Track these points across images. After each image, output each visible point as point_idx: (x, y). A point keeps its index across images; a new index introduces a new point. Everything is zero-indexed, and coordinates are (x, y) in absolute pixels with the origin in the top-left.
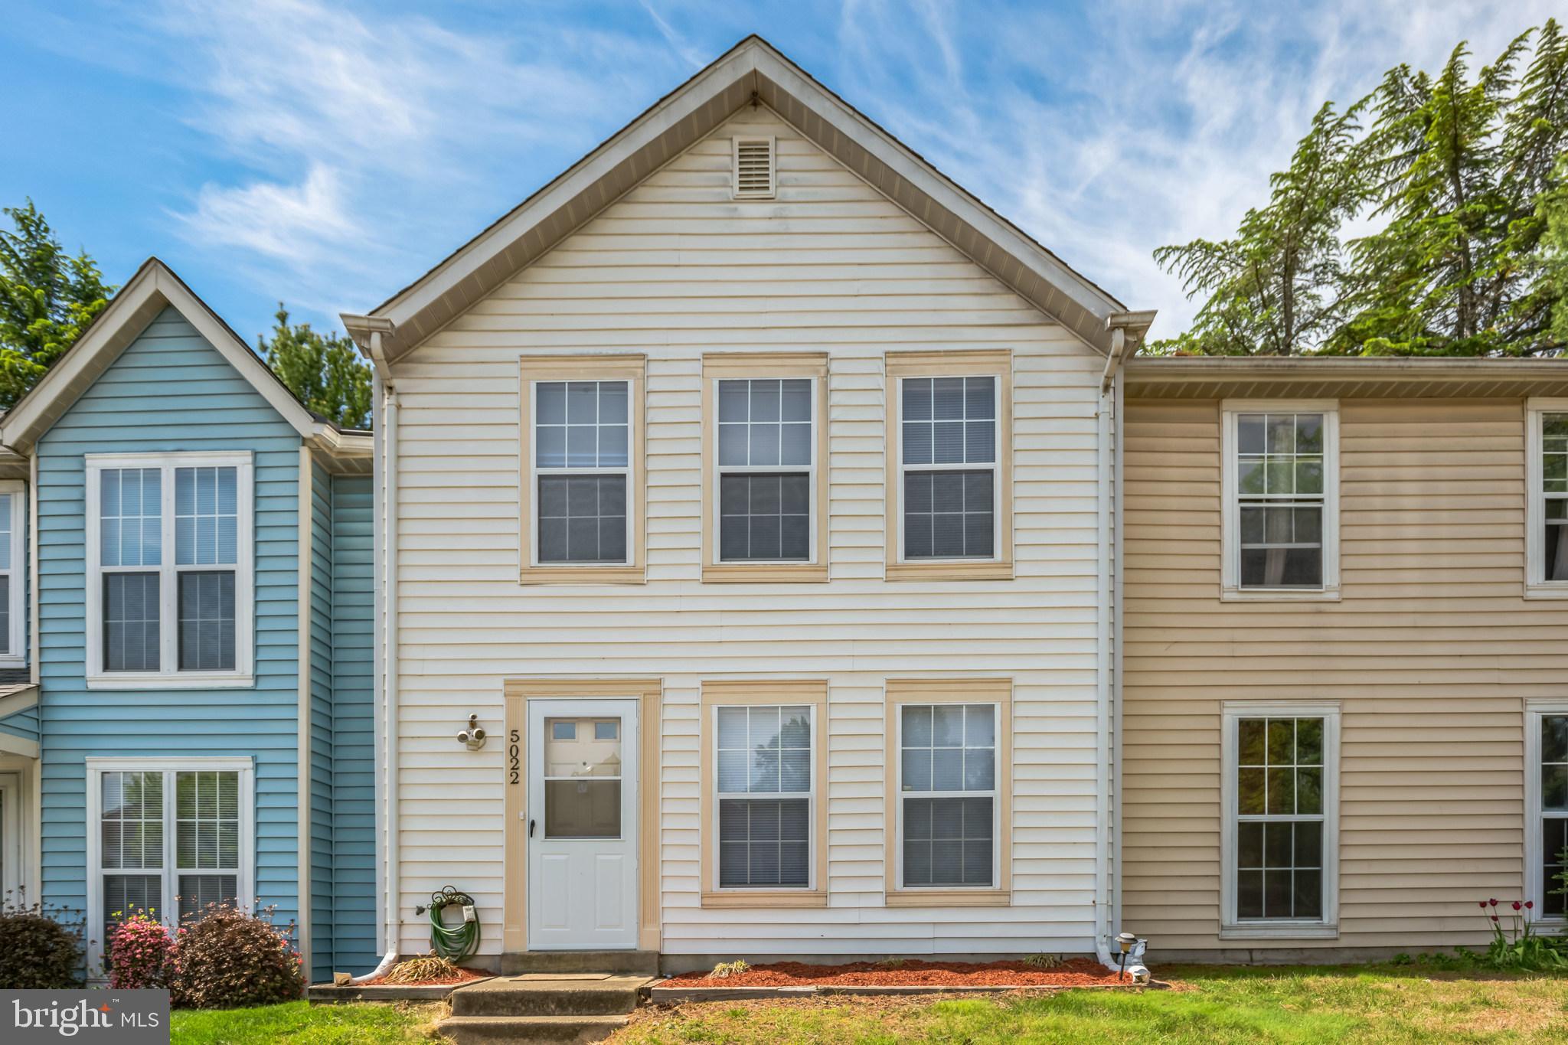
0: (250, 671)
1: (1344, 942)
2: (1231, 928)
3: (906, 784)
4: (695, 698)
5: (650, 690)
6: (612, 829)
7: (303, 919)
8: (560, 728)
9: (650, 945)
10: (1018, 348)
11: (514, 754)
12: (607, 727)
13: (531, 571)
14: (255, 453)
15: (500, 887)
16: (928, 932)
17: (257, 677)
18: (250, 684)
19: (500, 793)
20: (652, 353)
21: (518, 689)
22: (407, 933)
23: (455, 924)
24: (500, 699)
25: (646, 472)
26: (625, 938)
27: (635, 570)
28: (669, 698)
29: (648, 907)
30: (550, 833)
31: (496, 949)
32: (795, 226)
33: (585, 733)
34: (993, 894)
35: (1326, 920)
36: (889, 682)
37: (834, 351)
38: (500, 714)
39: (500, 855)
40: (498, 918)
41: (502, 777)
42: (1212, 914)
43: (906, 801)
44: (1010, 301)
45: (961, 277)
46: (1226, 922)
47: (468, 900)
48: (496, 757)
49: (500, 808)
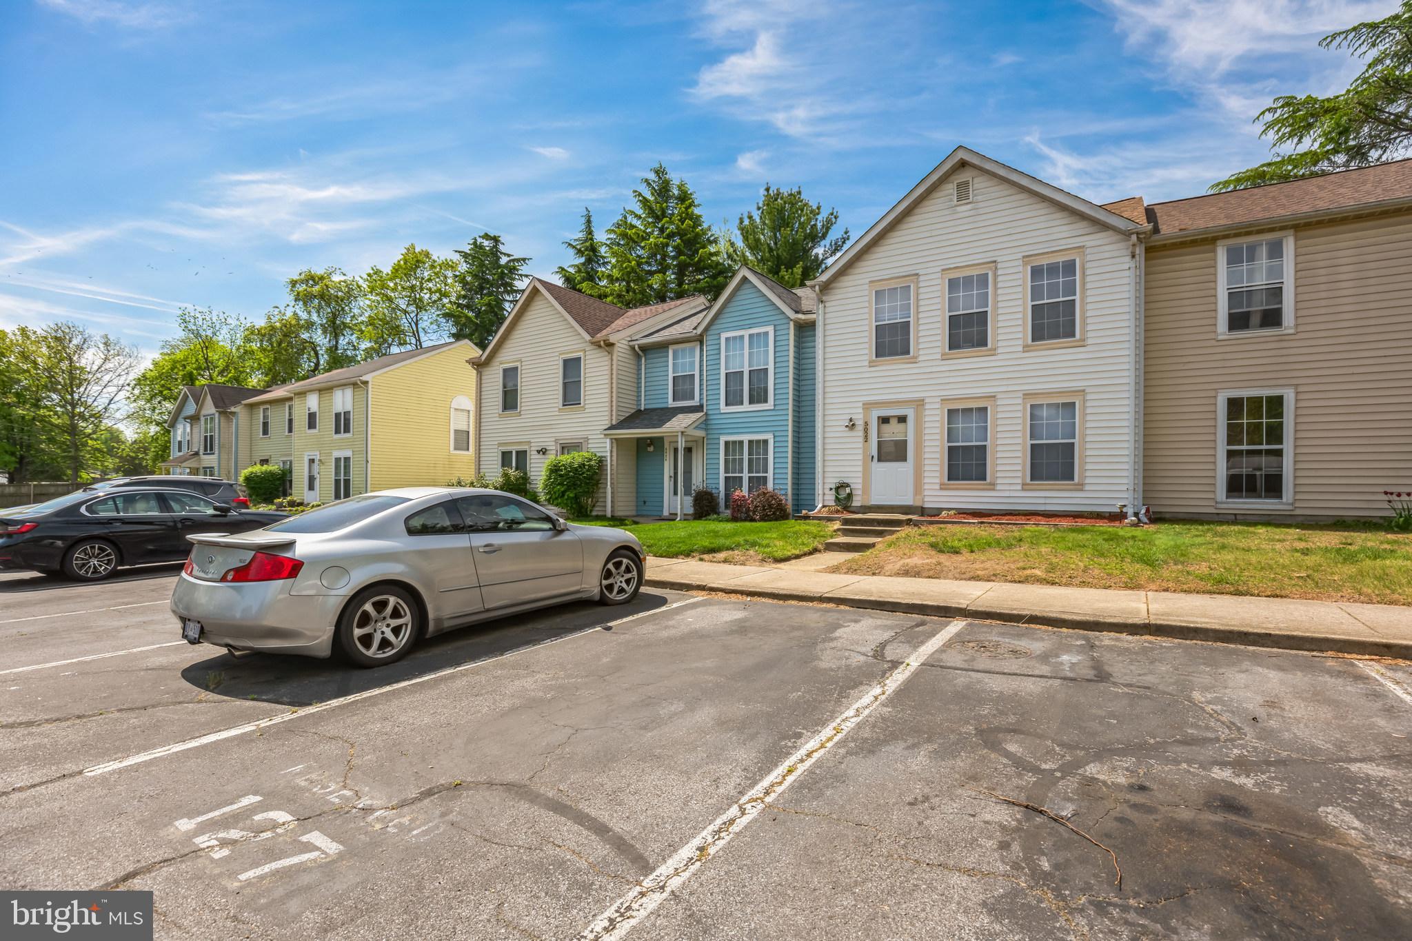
0: (772, 403)
2: (1222, 503)
3: (1032, 437)
4: (937, 406)
5: (920, 404)
6: (903, 458)
7: (790, 492)
8: (885, 420)
9: (918, 504)
10: (1088, 244)
11: (866, 431)
12: (902, 419)
13: (873, 361)
14: (775, 326)
15: (860, 481)
16: (1042, 501)
17: (775, 405)
18: (772, 408)
19: (861, 445)
20: (921, 272)
21: (868, 406)
22: (827, 497)
23: (843, 495)
24: (861, 411)
25: (918, 319)
26: (908, 500)
27: (914, 357)
28: (927, 406)
29: (918, 487)
30: (879, 460)
31: (859, 504)
32: (981, 211)
33: (894, 422)
34: (1074, 485)
36: (1024, 395)
37: (999, 259)
38: (861, 416)
39: (860, 469)
40: (859, 492)
41: (861, 440)
42: (1210, 495)
43: (1032, 445)
44: (1084, 224)
45: (1059, 218)
46: (1219, 500)
47: (848, 485)
48: (859, 432)
49: (861, 451)
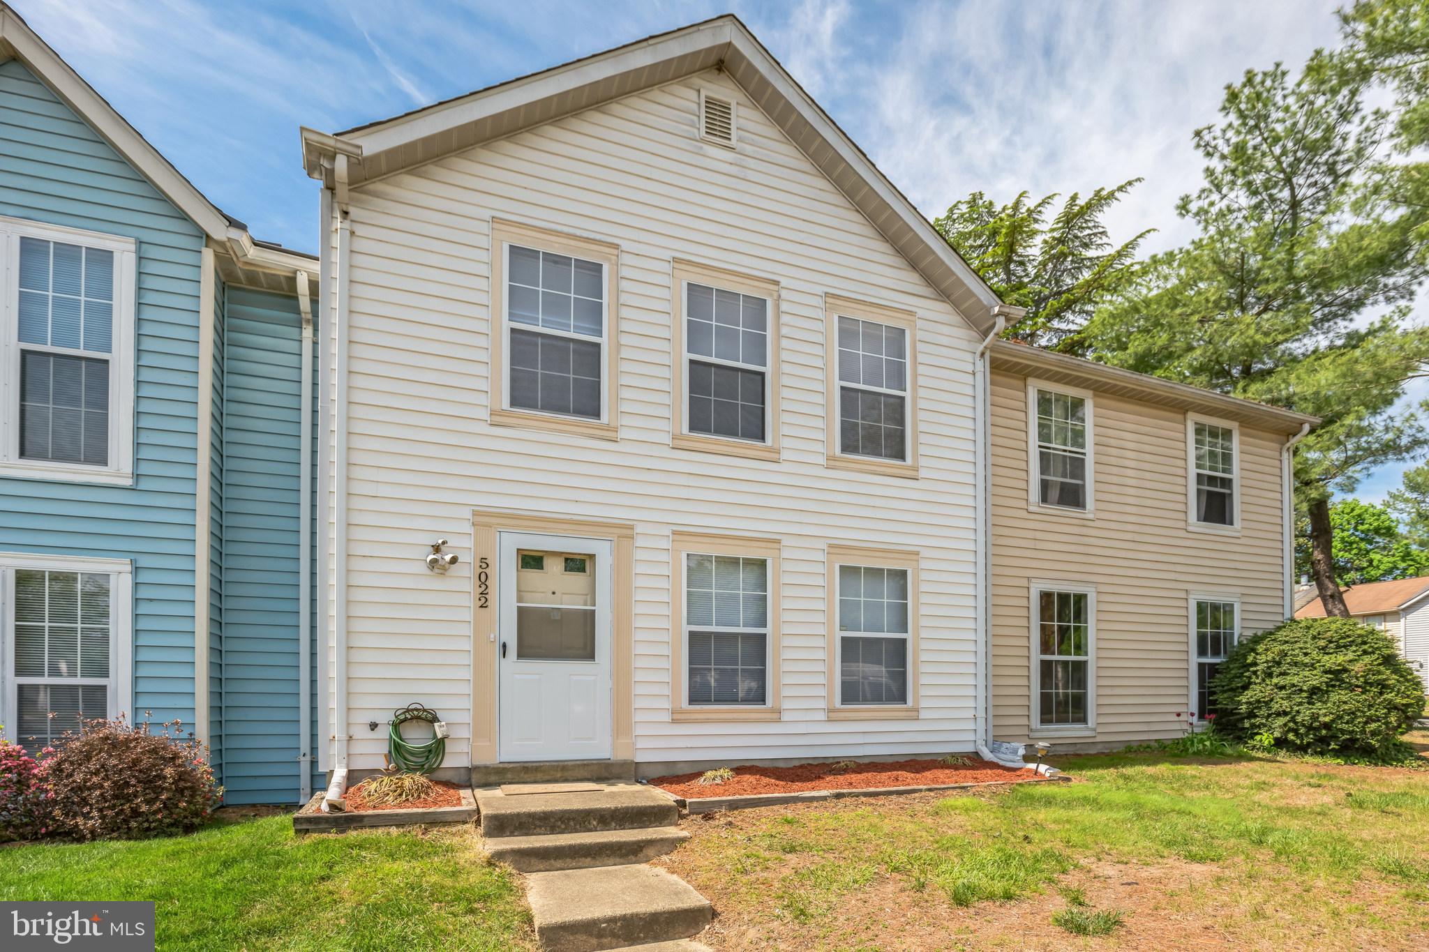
0: (128, 469)
1: (1099, 739)
2: (1037, 731)
3: (843, 627)
4: (665, 544)
5: (624, 533)
6: (588, 653)
7: (202, 731)
8: (531, 561)
9: (622, 755)
10: (920, 313)
11: (483, 579)
12: (577, 564)
13: (502, 413)
15: (467, 703)
17: (137, 477)
18: (128, 482)
19: (468, 615)
20: (625, 245)
21: (484, 520)
22: (357, 748)
23: (416, 738)
24: (468, 528)
25: (619, 345)
26: (601, 748)
27: (608, 428)
28: (639, 542)
29: (621, 722)
30: (521, 655)
31: (464, 762)
32: (752, 176)
33: (554, 567)
34: (908, 710)
35: (1090, 724)
36: (831, 546)
37: (784, 282)
38: (468, 543)
39: (467, 674)
40: (465, 733)
41: (470, 601)
42: (1025, 721)
43: (843, 639)
44: (914, 277)
45: (880, 251)
46: (1033, 727)
47: (432, 719)
48: (463, 581)
49: (467, 630)
